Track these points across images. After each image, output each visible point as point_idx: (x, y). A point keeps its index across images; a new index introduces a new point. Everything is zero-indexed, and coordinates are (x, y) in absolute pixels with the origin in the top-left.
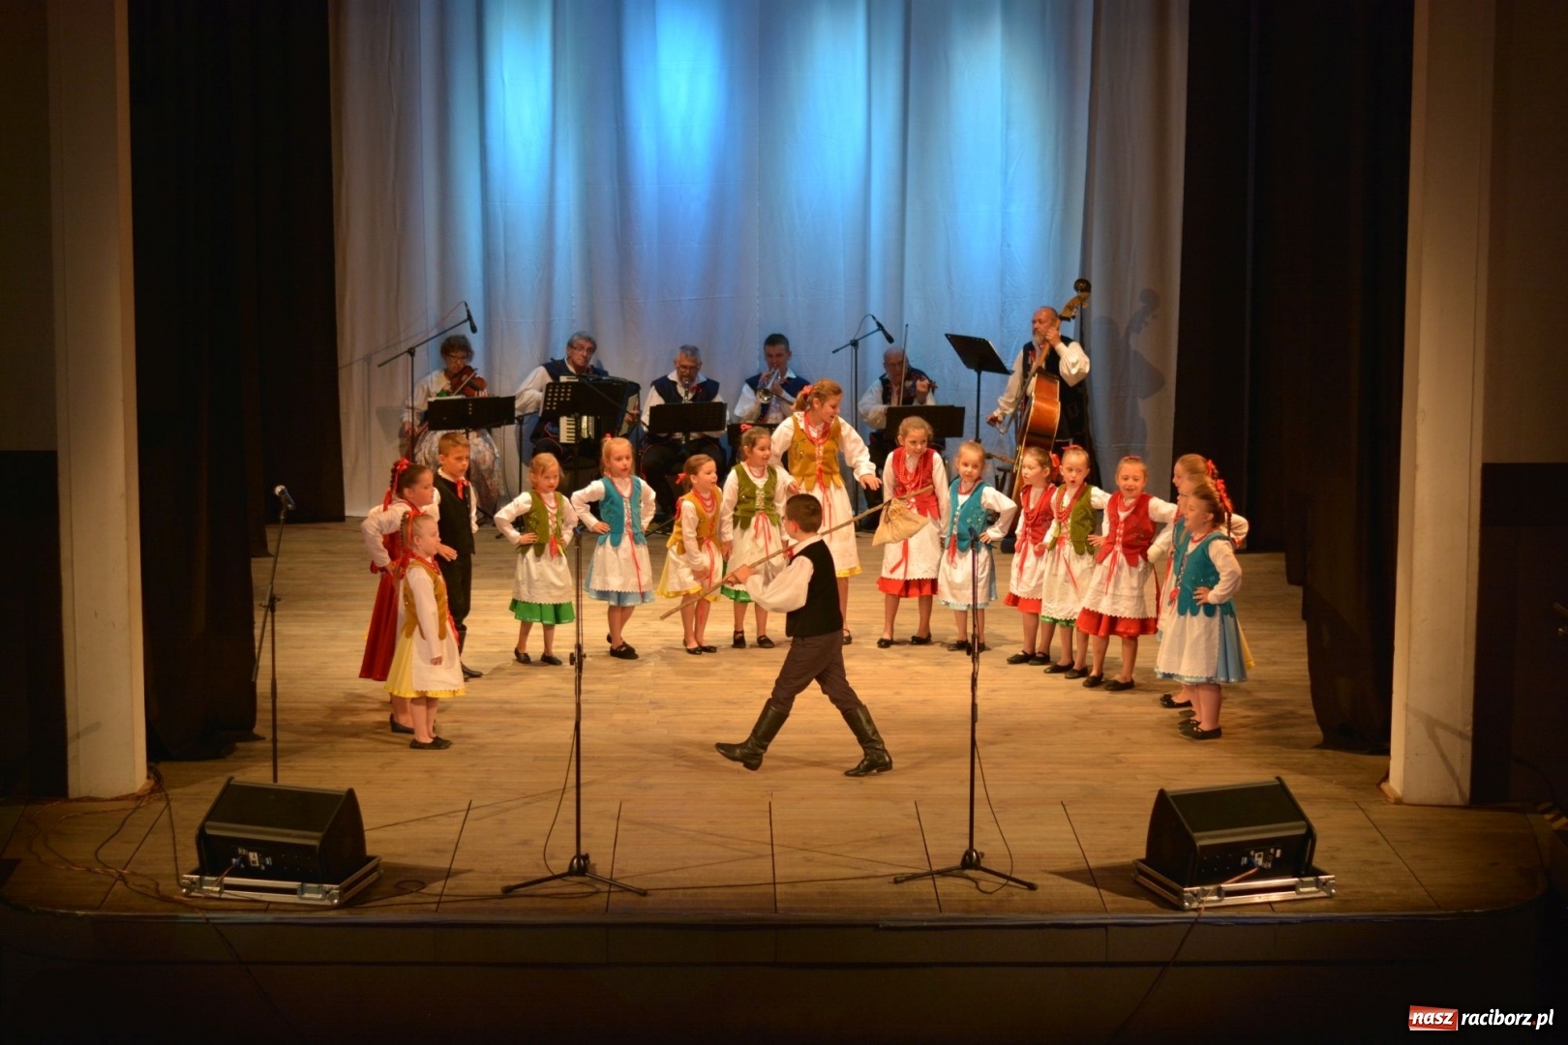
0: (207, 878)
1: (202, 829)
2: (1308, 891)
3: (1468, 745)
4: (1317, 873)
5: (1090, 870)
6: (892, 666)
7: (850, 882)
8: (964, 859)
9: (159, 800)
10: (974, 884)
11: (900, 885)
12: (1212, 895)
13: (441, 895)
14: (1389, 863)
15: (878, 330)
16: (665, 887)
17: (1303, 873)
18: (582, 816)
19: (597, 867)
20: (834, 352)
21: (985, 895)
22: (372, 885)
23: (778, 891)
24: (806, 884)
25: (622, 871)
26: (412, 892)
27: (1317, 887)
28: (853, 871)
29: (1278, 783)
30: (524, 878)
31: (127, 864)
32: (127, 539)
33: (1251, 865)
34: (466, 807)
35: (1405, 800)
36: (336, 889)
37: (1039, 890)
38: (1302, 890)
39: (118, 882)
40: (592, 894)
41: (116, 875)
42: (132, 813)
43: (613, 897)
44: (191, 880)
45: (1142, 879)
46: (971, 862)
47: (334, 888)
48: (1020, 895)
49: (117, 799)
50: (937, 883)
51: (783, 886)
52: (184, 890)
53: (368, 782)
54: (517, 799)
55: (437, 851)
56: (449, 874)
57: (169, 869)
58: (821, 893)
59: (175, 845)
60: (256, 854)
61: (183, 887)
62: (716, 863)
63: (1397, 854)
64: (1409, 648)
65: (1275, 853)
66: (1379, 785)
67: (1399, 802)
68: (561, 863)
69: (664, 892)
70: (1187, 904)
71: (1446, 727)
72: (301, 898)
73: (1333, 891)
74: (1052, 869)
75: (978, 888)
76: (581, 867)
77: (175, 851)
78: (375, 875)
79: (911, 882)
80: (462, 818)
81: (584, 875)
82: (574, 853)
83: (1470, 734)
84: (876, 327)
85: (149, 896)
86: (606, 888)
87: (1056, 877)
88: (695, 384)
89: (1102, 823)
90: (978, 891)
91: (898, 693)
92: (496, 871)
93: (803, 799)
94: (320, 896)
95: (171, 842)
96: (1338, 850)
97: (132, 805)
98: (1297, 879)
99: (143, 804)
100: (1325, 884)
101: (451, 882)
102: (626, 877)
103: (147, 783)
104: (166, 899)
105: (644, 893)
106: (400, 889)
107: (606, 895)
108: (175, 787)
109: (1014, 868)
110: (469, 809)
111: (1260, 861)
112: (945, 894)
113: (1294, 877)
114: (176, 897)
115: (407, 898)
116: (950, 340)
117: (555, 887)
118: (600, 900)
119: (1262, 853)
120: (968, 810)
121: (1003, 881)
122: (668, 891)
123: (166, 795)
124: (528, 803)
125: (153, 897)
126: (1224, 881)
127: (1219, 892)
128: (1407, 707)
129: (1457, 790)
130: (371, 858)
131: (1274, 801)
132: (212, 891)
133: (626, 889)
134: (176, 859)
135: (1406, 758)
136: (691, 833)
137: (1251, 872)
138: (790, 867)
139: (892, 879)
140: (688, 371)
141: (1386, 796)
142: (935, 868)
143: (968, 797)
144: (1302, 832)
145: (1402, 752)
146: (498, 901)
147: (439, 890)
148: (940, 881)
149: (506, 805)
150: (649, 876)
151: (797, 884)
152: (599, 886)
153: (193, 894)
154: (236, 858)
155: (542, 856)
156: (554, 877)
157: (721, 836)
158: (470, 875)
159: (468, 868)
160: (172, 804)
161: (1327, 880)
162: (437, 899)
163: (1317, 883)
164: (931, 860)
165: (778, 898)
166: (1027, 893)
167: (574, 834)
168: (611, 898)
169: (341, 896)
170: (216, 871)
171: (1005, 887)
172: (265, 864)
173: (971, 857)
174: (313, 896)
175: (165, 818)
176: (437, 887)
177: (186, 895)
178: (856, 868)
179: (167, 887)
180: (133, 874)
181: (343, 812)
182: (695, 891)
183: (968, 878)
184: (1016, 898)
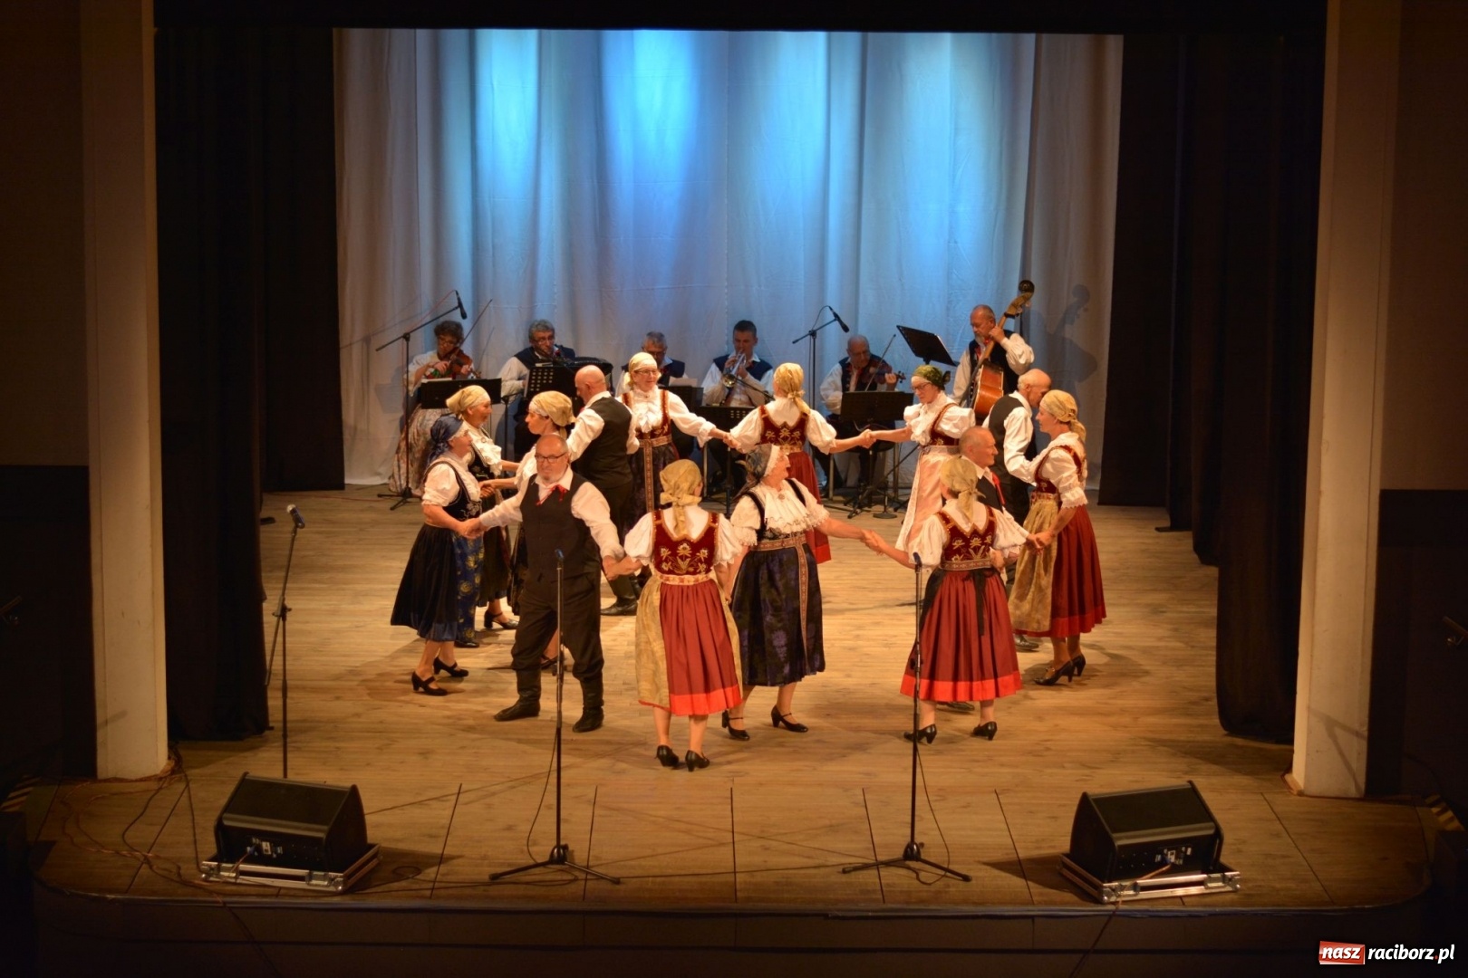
0: (224, 865)
1: (220, 820)
2: (1216, 885)
3: (1364, 744)
4: (1224, 869)
5: (1020, 861)
6: (844, 648)
7: (802, 872)
8: (906, 851)
9: (180, 780)
10: (914, 875)
11: (847, 875)
12: (1128, 889)
13: (434, 882)
14: (1288, 857)
15: (835, 320)
16: (636, 875)
17: (1211, 868)
18: (562, 801)
19: (575, 854)
20: (794, 342)
21: (925, 886)
22: (372, 871)
23: (738, 880)
24: (765, 874)
25: (597, 858)
26: (408, 878)
27: (1224, 882)
28: (805, 860)
29: (1190, 787)
30: (509, 865)
31: (152, 847)
32: (152, 546)
33: (1164, 862)
34: (457, 792)
35: (1307, 793)
36: (341, 877)
37: (973, 882)
38: (1210, 885)
39: (144, 865)
40: (571, 881)
41: (142, 859)
42: (155, 794)
43: (590, 884)
44: (210, 866)
45: (1065, 872)
46: (912, 853)
47: (339, 876)
48: (957, 887)
49: (141, 780)
50: (882, 873)
51: (742, 875)
52: (204, 875)
53: (368, 764)
54: (503, 783)
55: (431, 836)
56: (441, 859)
57: (189, 852)
58: (777, 883)
59: (194, 828)
60: (268, 844)
61: (203, 872)
62: (683, 851)
63: (1296, 847)
64: (1312, 656)
65: (1186, 851)
66: (1283, 775)
67: (1301, 794)
68: (543, 851)
69: (635, 880)
70: (1106, 898)
71: (1345, 728)
72: (308, 884)
73: (1238, 886)
74: (985, 860)
75: (918, 878)
76: (561, 856)
77: (194, 835)
78: (375, 862)
79: (858, 872)
80: (454, 801)
81: (564, 864)
82: (554, 843)
83: (1366, 734)
84: (833, 316)
85: (172, 880)
86: (583, 876)
87: (988, 868)
89: (1031, 812)
90: (917, 882)
91: (849, 676)
92: (484, 858)
93: (761, 784)
94: (326, 883)
95: (191, 824)
96: (1244, 842)
97: (154, 785)
98: (1205, 876)
99: (165, 785)
100: (1231, 879)
101: (443, 868)
102: (601, 865)
103: (168, 764)
104: (186, 883)
105: (617, 881)
106: (398, 875)
107: (583, 882)
108: (192, 767)
109: (951, 859)
110: (459, 793)
111: (1172, 858)
112: (888, 885)
113: (1203, 873)
114: (196, 882)
115: (403, 884)
116: (902, 333)
117: (536, 875)
118: (577, 888)
119: (1174, 851)
120: (911, 798)
121: (942, 873)
122: (638, 879)
123: (186, 776)
124: (514, 787)
125: (177, 882)
126: (1140, 876)
127: (1135, 887)
128: (1309, 709)
129: (1353, 784)
130: (372, 846)
131: (1186, 804)
132: (229, 877)
133: (600, 877)
134: (195, 842)
135: (1308, 755)
136: (661, 820)
137: (1164, 869)
138: (749, 856)
139: (840, 869)
141: (1290, 788)
142: (881, 858)
143: (911, 784)
144: (1211, 832)
145: (1304, 750)
146: (486, 888)
147: (433, 876)
148: (884, 872)
149: (493, 789)
150: (622, 863)
151: (755, 873)
152: (577, 873)
153: (212, 879)
154: (251, 846)
155: (525, 842)
156: (537, 865)
157: (688, 823)
158: (460, 861)
159: (459, 853)
160: (191, 785)
161: (1233, 876)
162: (431, 885)
163: (1224, 879)
164: (877, 850)
165: (738, 887)
166: (962, 884)
167: (555, 820)
168: (587, 887)
169: (344, 883)
170: (232, 859)
171: (944, 878)
172: (276, 852)
173: (912, 849)
174: (319, 883)
175: (184, 799)
176: (430, 873)
177: (205, 880)
178: (809, 857)
179: (188, 870)
180: (157, 857)
181: (346, 807)
182: (663, 879)
183: (909, 868)
184: (952, 889)
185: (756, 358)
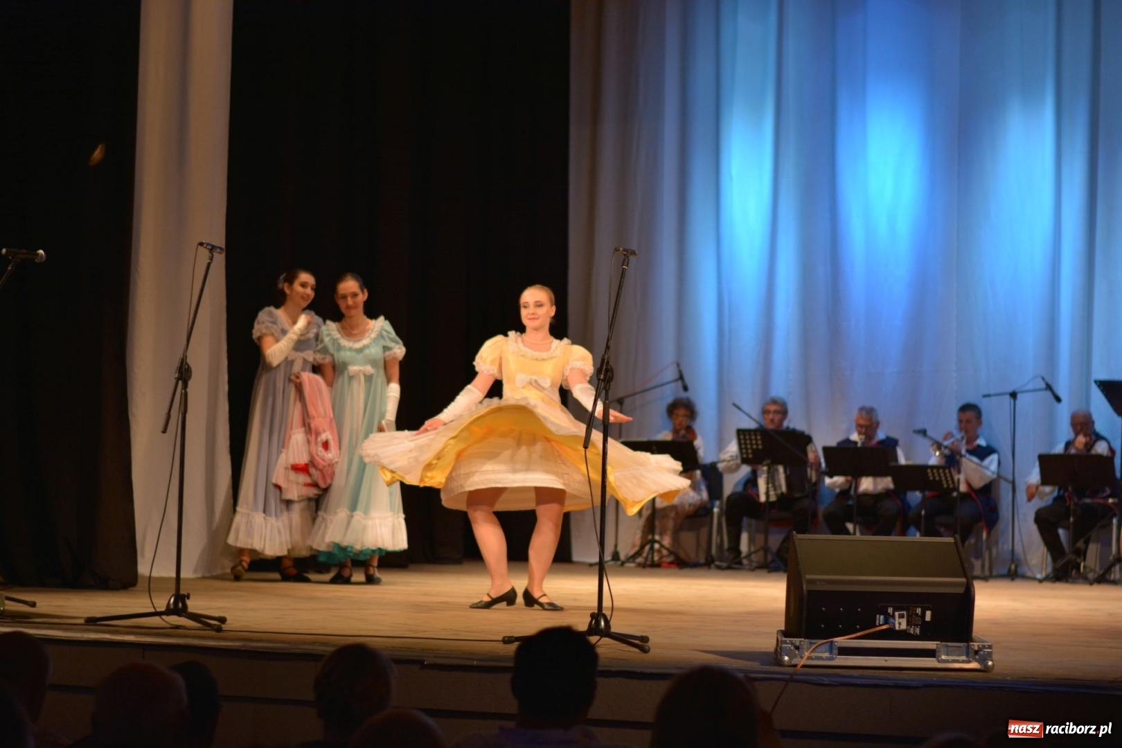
2: (953, 659)
4: (971, 639)
12: (819, 651)
15: (1046, 389)
27: (968, 655)
38: (944, 657)
65: (923, 614)
70: (786, 658)
88: (874, 442)
98: (940, 644)
100: (976, 652)
111: (902, 623)
113: (937, 641)
116: (1099, 387)
119: (905, 613)
127: (832, 648)
137: (872, 629)
140: (864, 429)
144: (959, 589)
161: (980, 648)
163: (968, 651)
185: (982, 442)
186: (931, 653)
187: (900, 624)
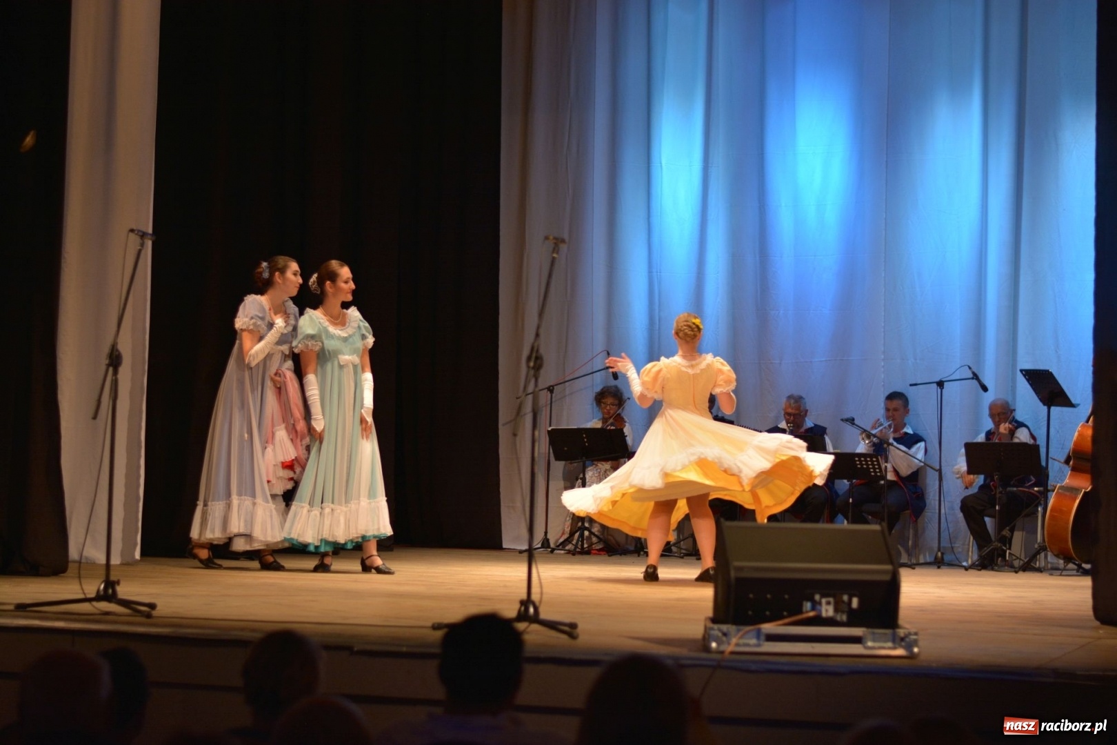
2: (878, 645)
12: (746, 637)
15: (973, 378)
20: (911, 385)
27: (894, 641)
38: (871, 644)
70: (714, 644)
73: (917, 650)
84: (971, 376)
88: (802, 430)
98: (866, 631)
100: (902, 639)
113: (863, 628)
116: (1024, 376)
119: (831, 600)
127: (760, 635)
137: (799, 615)
140: (792, 417)
185: (909, 430)
186: (857, 640)
187: (827, 611)
